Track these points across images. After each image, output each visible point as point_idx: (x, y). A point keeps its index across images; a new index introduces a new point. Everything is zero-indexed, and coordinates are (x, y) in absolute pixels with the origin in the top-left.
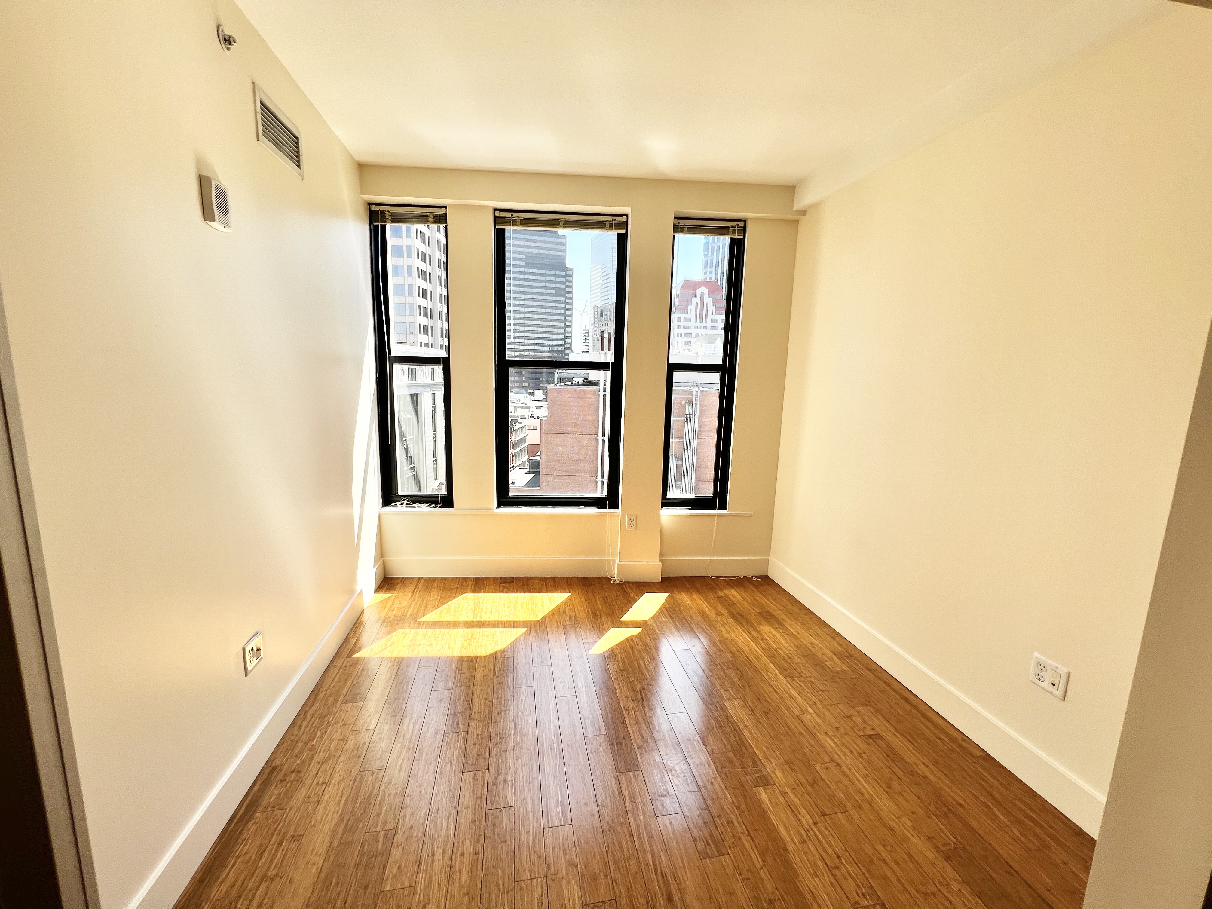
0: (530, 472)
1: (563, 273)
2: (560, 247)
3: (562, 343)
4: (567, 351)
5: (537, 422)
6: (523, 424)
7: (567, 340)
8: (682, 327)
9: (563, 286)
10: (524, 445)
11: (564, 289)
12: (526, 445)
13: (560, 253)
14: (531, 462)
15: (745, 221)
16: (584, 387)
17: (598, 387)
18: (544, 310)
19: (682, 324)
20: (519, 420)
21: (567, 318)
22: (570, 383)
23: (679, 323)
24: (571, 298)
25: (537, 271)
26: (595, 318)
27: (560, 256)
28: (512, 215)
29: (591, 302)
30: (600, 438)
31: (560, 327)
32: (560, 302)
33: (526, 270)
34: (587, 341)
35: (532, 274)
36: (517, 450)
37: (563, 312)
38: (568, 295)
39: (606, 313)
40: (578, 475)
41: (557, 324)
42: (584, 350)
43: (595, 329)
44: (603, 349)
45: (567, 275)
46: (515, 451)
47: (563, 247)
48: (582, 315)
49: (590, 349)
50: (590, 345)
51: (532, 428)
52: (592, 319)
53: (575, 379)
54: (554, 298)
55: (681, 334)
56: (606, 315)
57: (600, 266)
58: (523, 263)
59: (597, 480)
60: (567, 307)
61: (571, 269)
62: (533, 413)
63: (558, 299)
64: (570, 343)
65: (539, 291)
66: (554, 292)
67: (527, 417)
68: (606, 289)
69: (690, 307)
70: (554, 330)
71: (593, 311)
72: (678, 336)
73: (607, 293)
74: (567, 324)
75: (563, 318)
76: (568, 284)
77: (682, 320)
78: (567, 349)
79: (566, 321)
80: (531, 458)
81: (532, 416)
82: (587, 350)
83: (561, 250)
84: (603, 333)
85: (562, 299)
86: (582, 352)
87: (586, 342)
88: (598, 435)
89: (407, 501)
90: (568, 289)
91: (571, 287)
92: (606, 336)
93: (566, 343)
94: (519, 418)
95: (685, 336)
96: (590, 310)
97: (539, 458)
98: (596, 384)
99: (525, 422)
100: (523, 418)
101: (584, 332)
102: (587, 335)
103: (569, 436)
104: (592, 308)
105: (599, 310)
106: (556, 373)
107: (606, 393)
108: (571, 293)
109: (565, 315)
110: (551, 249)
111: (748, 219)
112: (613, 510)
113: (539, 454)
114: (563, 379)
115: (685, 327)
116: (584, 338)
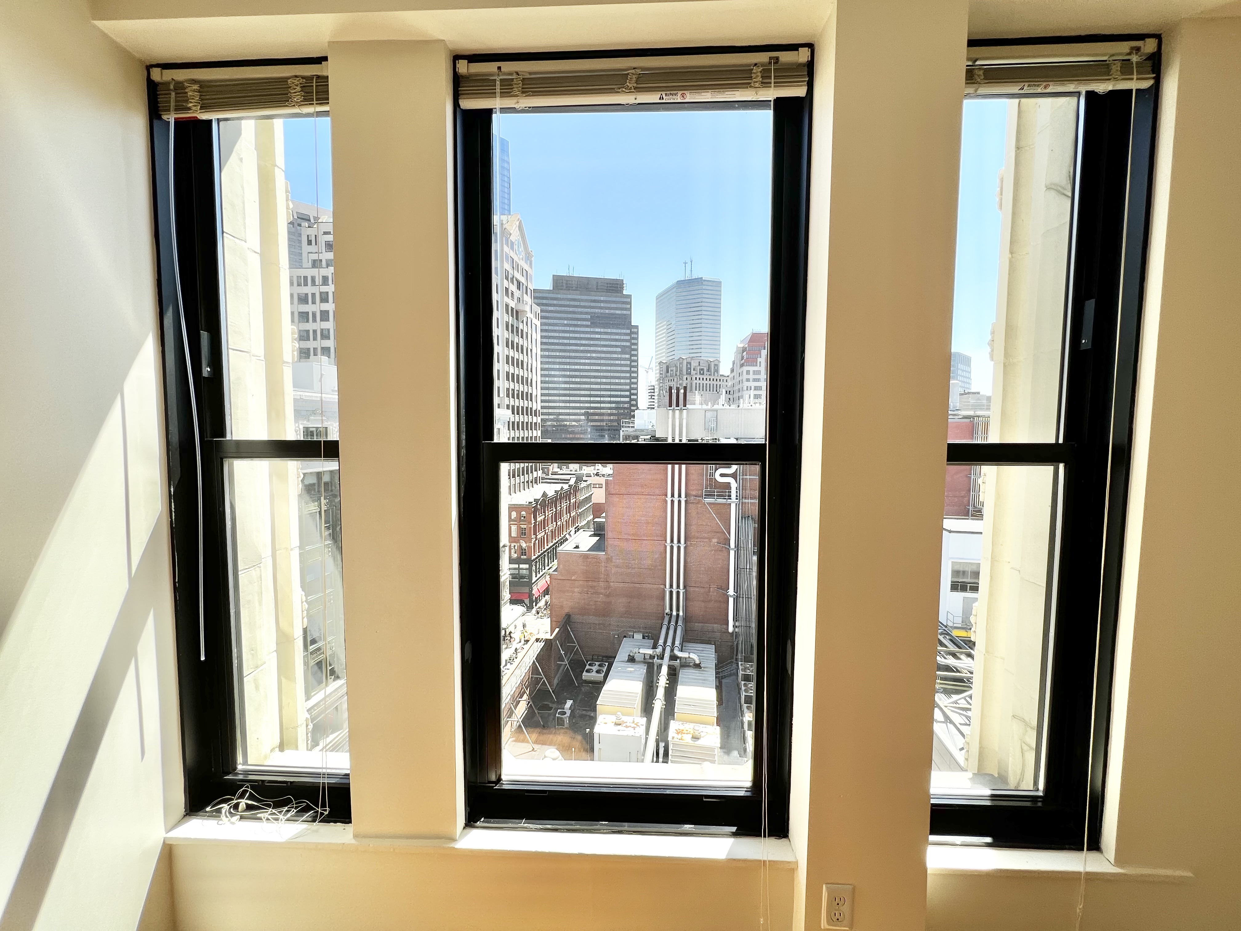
0: (595, 535)
1: (628, 331)
2: (624, 306)
3: (627, 399)
4: (633, 408)
5: (602, 480)
6: (588, 483)
7: (632, 397)
8: (751, 380)
9: (628, 344)
10: (590, 505)
11: (629, 347)
12: (591, 504)
13: (625, 312)
14: (595, 524)
15: (1158, 37)
18: (609, 368)
19: (751, 376)
20: (584, 478)
21: (633, 375)
23: (748, 377)
24: (637, 355)
25: (602, 330)
26: (661, 374)
27: (625, 315)
28: (499, 68)
29: (656, 359)
30: (669, 499)
31: (625, 384)
32: (625, 359)
33: (592, 330)
34: (653, 397)
35: (597, 333)
36: (582, 510)
37: (628, 369)
38: (633, 352)
39: (672, 369)
40: (645, 538)
41: (622, 381)
42: (650, 407)
44: (670, 406)
45: (632, 333)
46: (580, 511)
47: (628, 306)
48: (647, 372)
49: (656, 405)
50: (656, 401)
51: (597, 486)
52: (658, 375)
54: (619, 356)
55: (751, 387)
56: (672, 371)
57: (665, 323)
58: (589, 323)
59: (666, 544)
60: (633, 364)
61: (637, 327)
62: (598, 471)
63: (624, 356)
64: (636, 400)
65: (605, 349)
66: (619, 350)
67: (593, 476)
68: (671, 346)
69: (759, 360)
70: (620, 387)
71: (658, 367)
72: (747, 390)
73: (673, 349)
74: (632, 380)
75: (628, 375)
76: (633, 341)
77: (751, 373)
78: (633, 405)
79: (631, 378)
80: (596, 520)
81: (597, 474)
83: (626, 309)
84: (671, 388)
85: (628, 356)
86: (648, 408)
87: (651, 398)
88: (666, 495)
89: (251, 797)
90: (633, 347)
91: (637, 344)
92: (674, 391)
93: (631, 400)
94: (585, 476)
95: (755, 390)
96: (656, 367)
97: (604, 520)
99: (591, 480)
100: (589, 476)
101: (650, 388)
102: (653, 391)
103: (636, 497)
104: (657, 364)
105: (665, 366)
106: (621, 432)
108: (637, 350)
109: (630, 372)
110: (616, 309)
111: (1173, 27)
113: (604, 515)
114: (629, 436)
115: (755, 380)
116: (650, 394)
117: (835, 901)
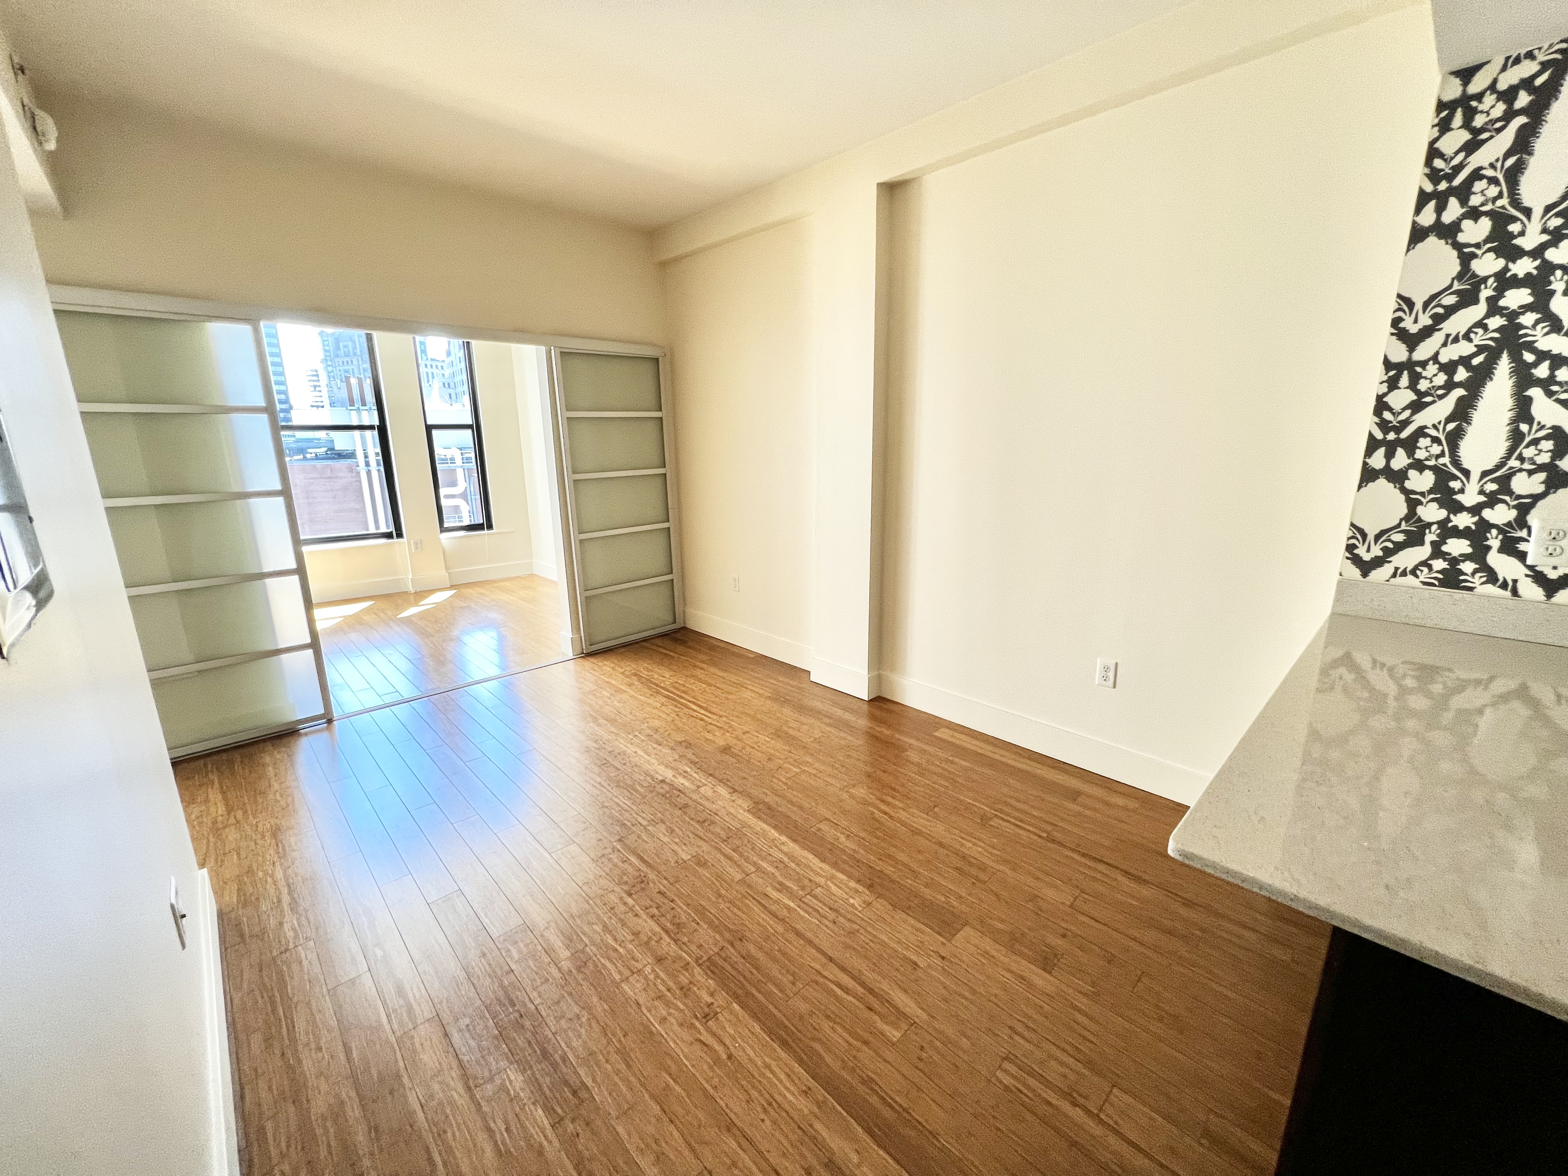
16: (329, 462)
17: (354, 460)
22: (301, 457)
26: (326, 351)
42: (316, 404)
43: (330, 369)
53: (310, 450)
82: (321, 404)
86: (312, 406)
98: (351, 455)
107: (370, 468)
112: (400, 540)
117: (416, 544)
